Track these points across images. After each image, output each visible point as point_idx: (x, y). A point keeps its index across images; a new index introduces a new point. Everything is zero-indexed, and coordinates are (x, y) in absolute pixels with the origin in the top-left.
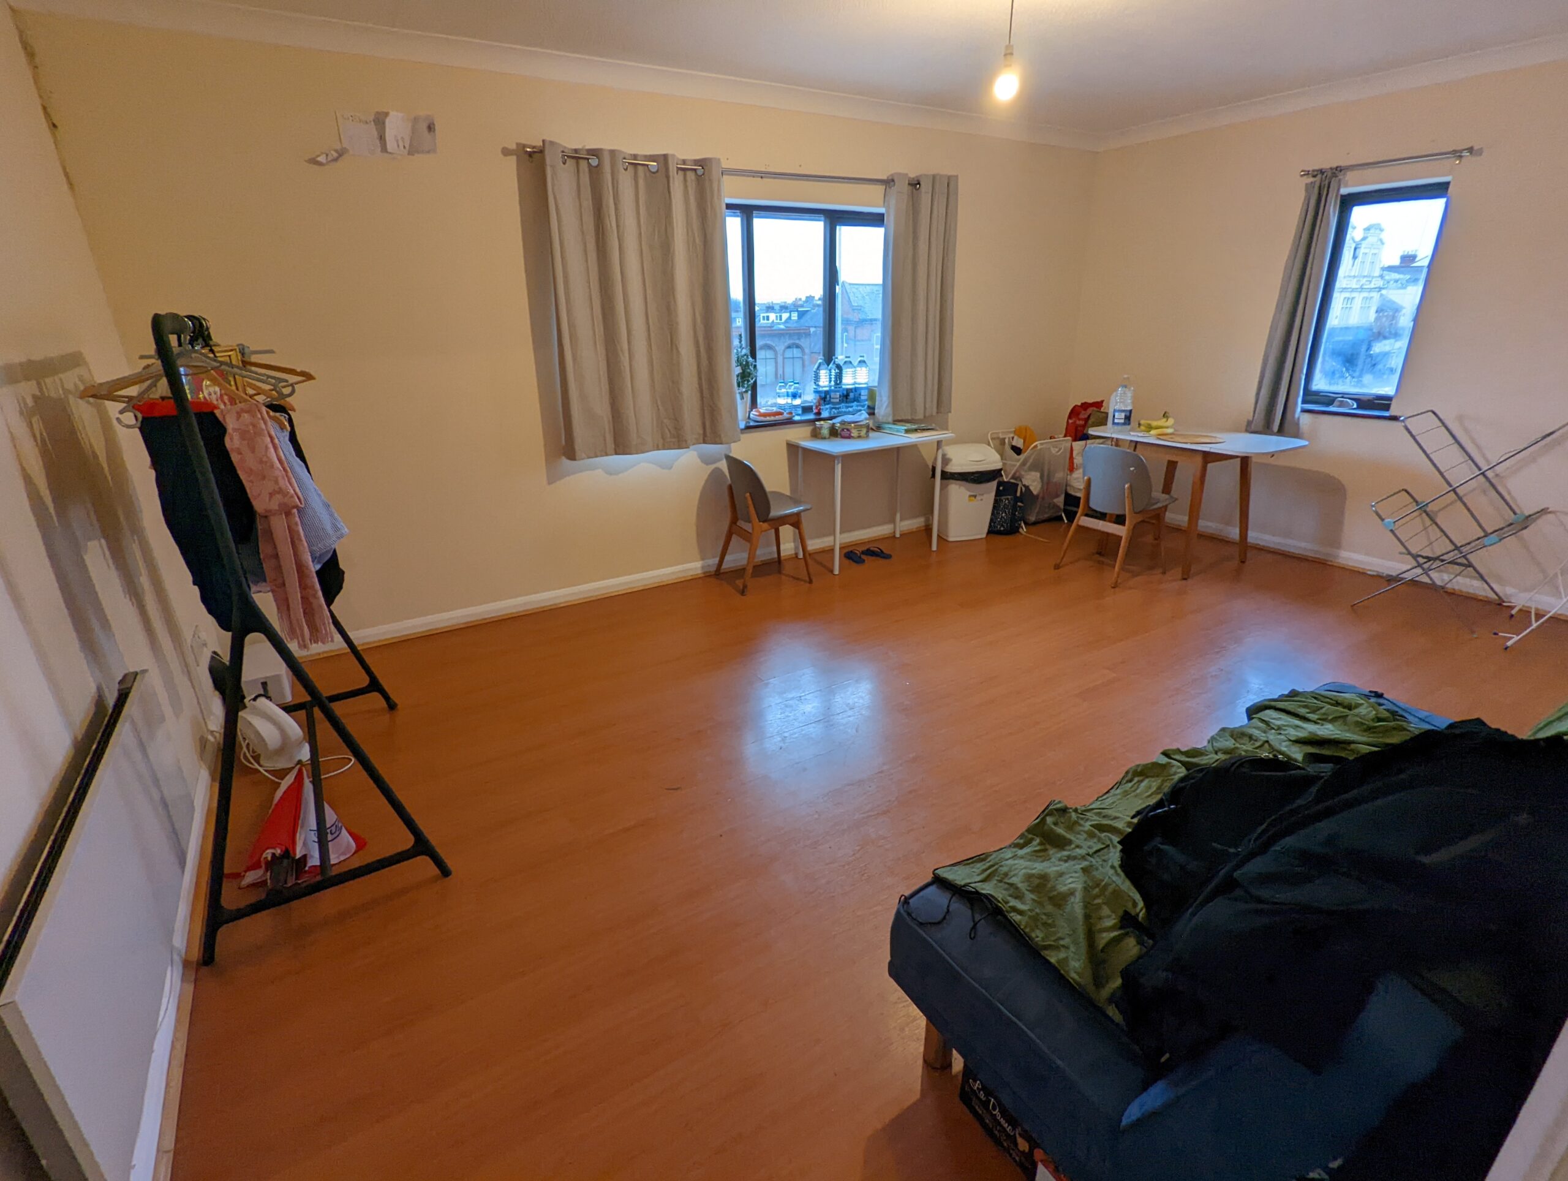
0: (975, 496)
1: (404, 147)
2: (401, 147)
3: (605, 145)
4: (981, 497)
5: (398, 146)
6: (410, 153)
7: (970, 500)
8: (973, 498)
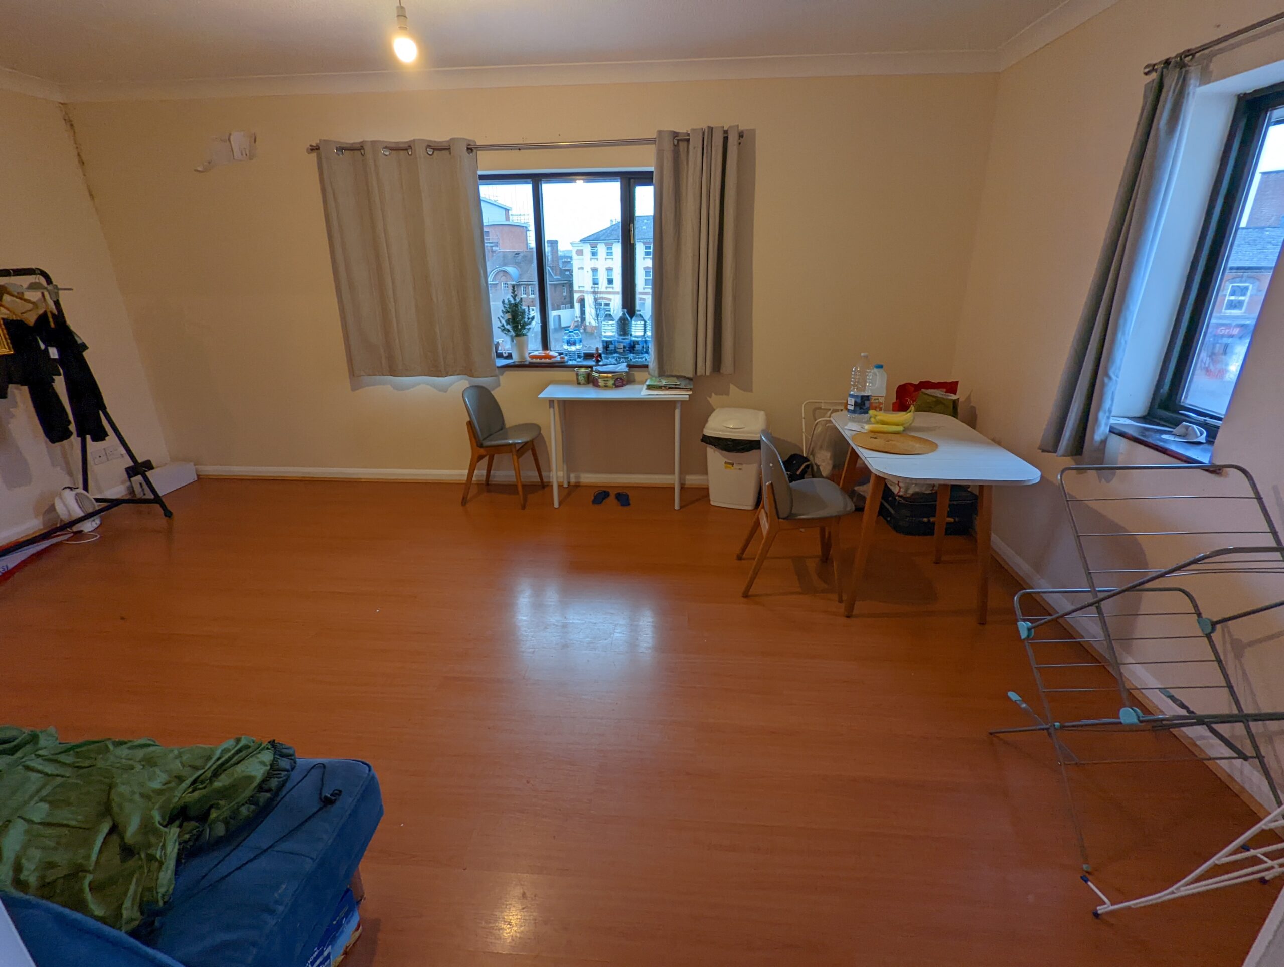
0: (733, 465)
1: (246, 155)
2: (245, 156)
3: (369, 138)
4: (740, 467)
5: (242, 155)
6: (251, 159)
7: (726, 468)
8: (731, 466)
